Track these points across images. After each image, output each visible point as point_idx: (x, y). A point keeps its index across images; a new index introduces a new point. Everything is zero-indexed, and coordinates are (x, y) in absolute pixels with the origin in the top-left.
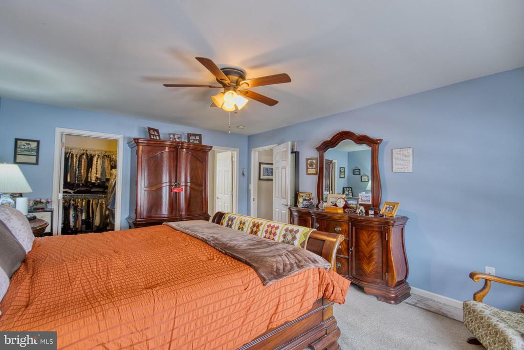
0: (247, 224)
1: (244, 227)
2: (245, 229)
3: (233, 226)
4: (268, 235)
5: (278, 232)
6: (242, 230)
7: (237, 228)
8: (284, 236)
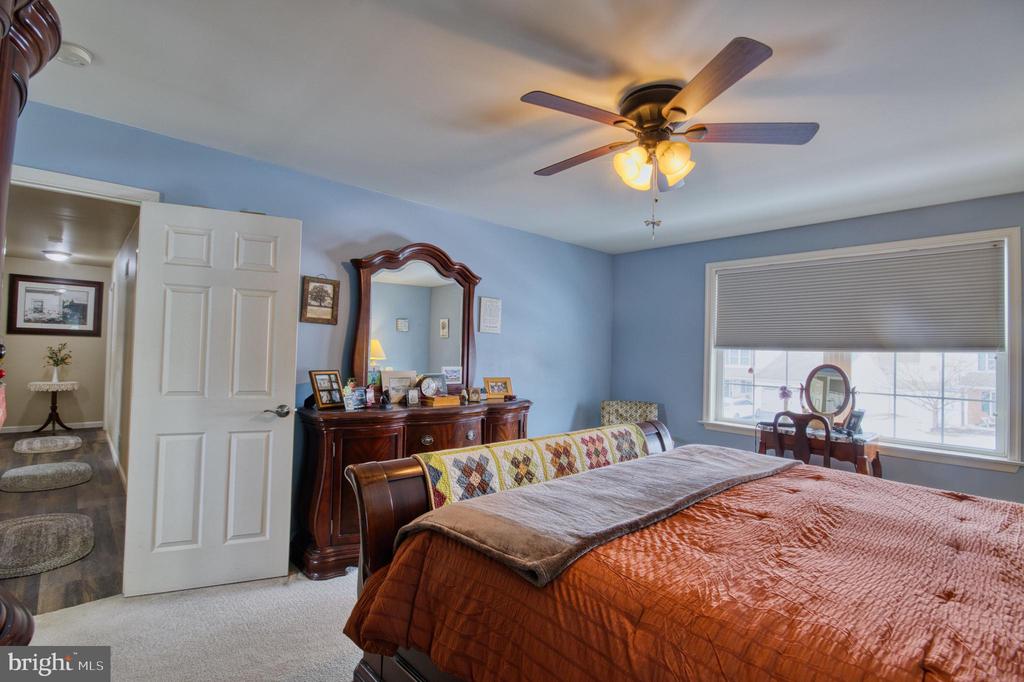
0: (536, 459)
1: (532, 468)
2: (539, 472)
3: (495, 483)
4: (594, 459)
5: (606, 444)
6: (530, 481)
7: (509, 480)
8: (619, 448)
